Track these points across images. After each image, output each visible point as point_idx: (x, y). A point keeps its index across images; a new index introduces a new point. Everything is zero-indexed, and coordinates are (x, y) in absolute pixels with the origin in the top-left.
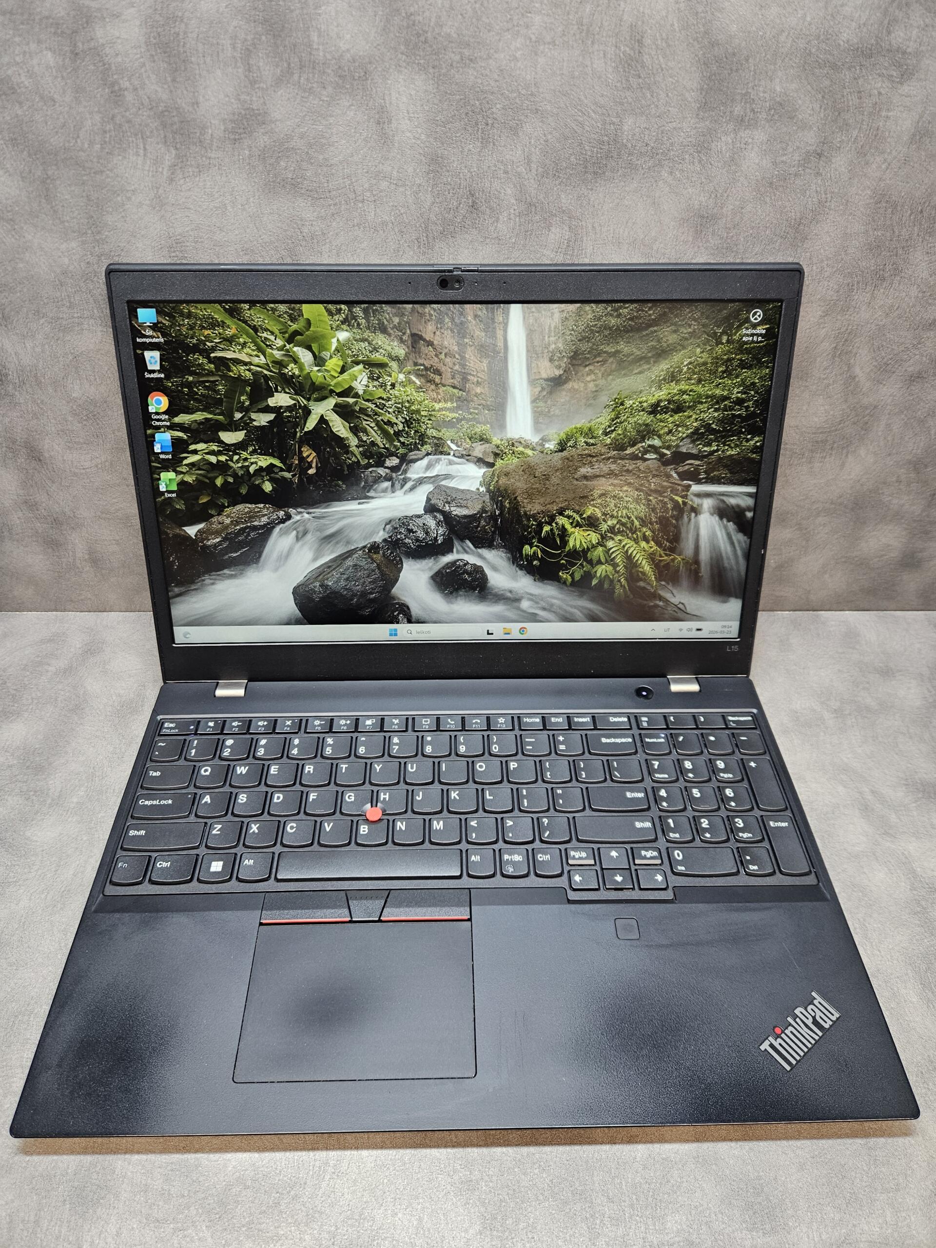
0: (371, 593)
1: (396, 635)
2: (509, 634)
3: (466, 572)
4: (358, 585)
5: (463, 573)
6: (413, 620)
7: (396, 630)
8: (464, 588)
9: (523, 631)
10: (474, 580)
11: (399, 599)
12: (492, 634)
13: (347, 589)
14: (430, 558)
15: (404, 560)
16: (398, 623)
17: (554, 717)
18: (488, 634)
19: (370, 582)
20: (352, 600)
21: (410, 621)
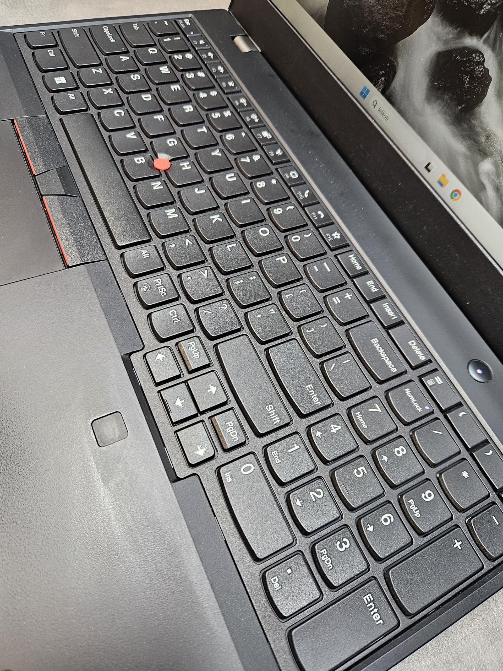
0: (382, 32)
1: (364, 97)
2: (441, 185)
3: (471, 73)
4: (380, 14)
5: (467, 73)
6: (387, 93)
7: (368, 91)
8: (453, 94)
9: (456, 195)
10: (470, 91)
11: (396, 57)
12: (429, 171)
13: (370, 11)
14: (456, 28)
15: (434, 11)
16: (375, 85)
17: (374, 281)
18: (426, 167)
19: (391, 17)
20: (365, 27)
21: (383, 92)
